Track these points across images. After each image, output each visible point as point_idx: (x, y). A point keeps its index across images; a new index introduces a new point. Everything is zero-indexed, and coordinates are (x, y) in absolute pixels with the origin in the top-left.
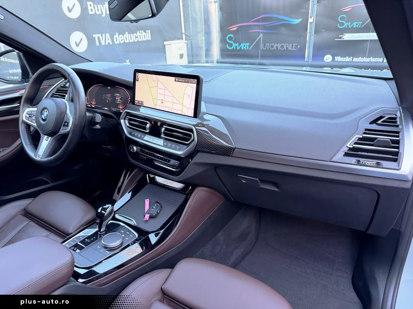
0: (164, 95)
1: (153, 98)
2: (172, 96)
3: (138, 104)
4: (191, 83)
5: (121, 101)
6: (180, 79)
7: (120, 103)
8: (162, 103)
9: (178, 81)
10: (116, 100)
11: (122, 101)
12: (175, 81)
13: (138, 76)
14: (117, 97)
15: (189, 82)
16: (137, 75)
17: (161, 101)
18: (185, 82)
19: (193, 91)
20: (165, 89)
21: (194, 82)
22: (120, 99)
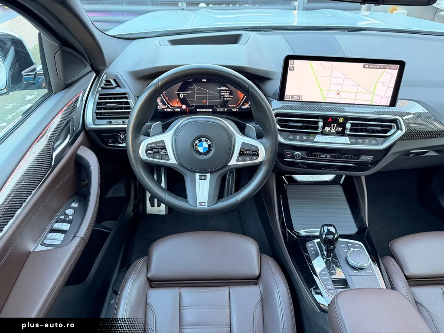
0: (343, 85)
1: (321, 90)
2: (356, 85)
3: (290, 100)
4: (390, 69)
5: (230, 96)
6: (371, 65)
7: (231, 99)
8: (338, 94)
9: (369, 68)
10: (223, 96)
11: (232, 96)
12: (364, 67)
13: (293, 64)
14: (222, 92)
15: (387, 68)
16: (292, 62)
17: (336, 93)
18: (380, 68)
19: (391, 78)
20: (346, 77)
21: (395, 68)
22: (228, 94)
